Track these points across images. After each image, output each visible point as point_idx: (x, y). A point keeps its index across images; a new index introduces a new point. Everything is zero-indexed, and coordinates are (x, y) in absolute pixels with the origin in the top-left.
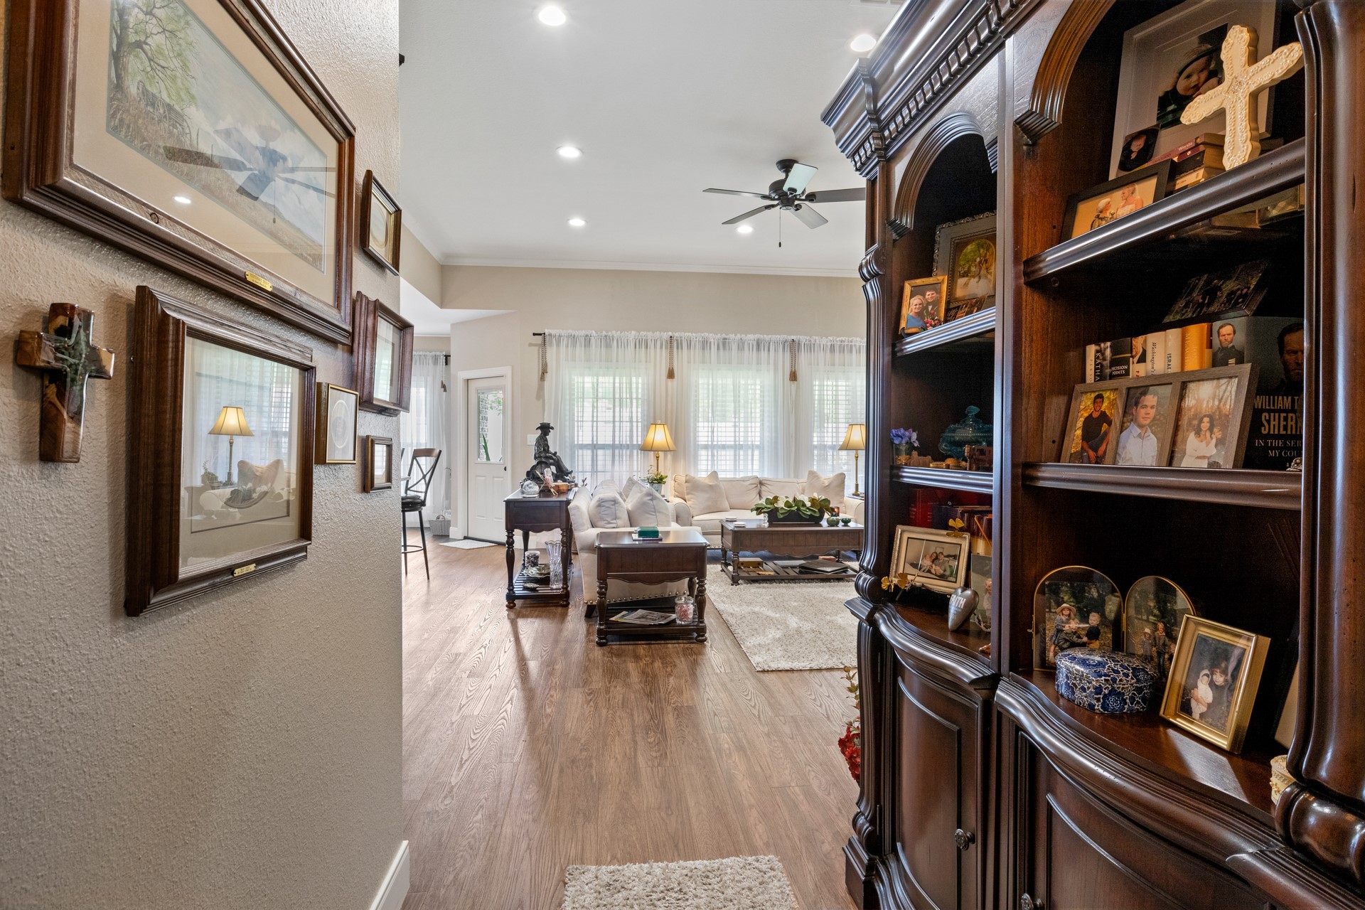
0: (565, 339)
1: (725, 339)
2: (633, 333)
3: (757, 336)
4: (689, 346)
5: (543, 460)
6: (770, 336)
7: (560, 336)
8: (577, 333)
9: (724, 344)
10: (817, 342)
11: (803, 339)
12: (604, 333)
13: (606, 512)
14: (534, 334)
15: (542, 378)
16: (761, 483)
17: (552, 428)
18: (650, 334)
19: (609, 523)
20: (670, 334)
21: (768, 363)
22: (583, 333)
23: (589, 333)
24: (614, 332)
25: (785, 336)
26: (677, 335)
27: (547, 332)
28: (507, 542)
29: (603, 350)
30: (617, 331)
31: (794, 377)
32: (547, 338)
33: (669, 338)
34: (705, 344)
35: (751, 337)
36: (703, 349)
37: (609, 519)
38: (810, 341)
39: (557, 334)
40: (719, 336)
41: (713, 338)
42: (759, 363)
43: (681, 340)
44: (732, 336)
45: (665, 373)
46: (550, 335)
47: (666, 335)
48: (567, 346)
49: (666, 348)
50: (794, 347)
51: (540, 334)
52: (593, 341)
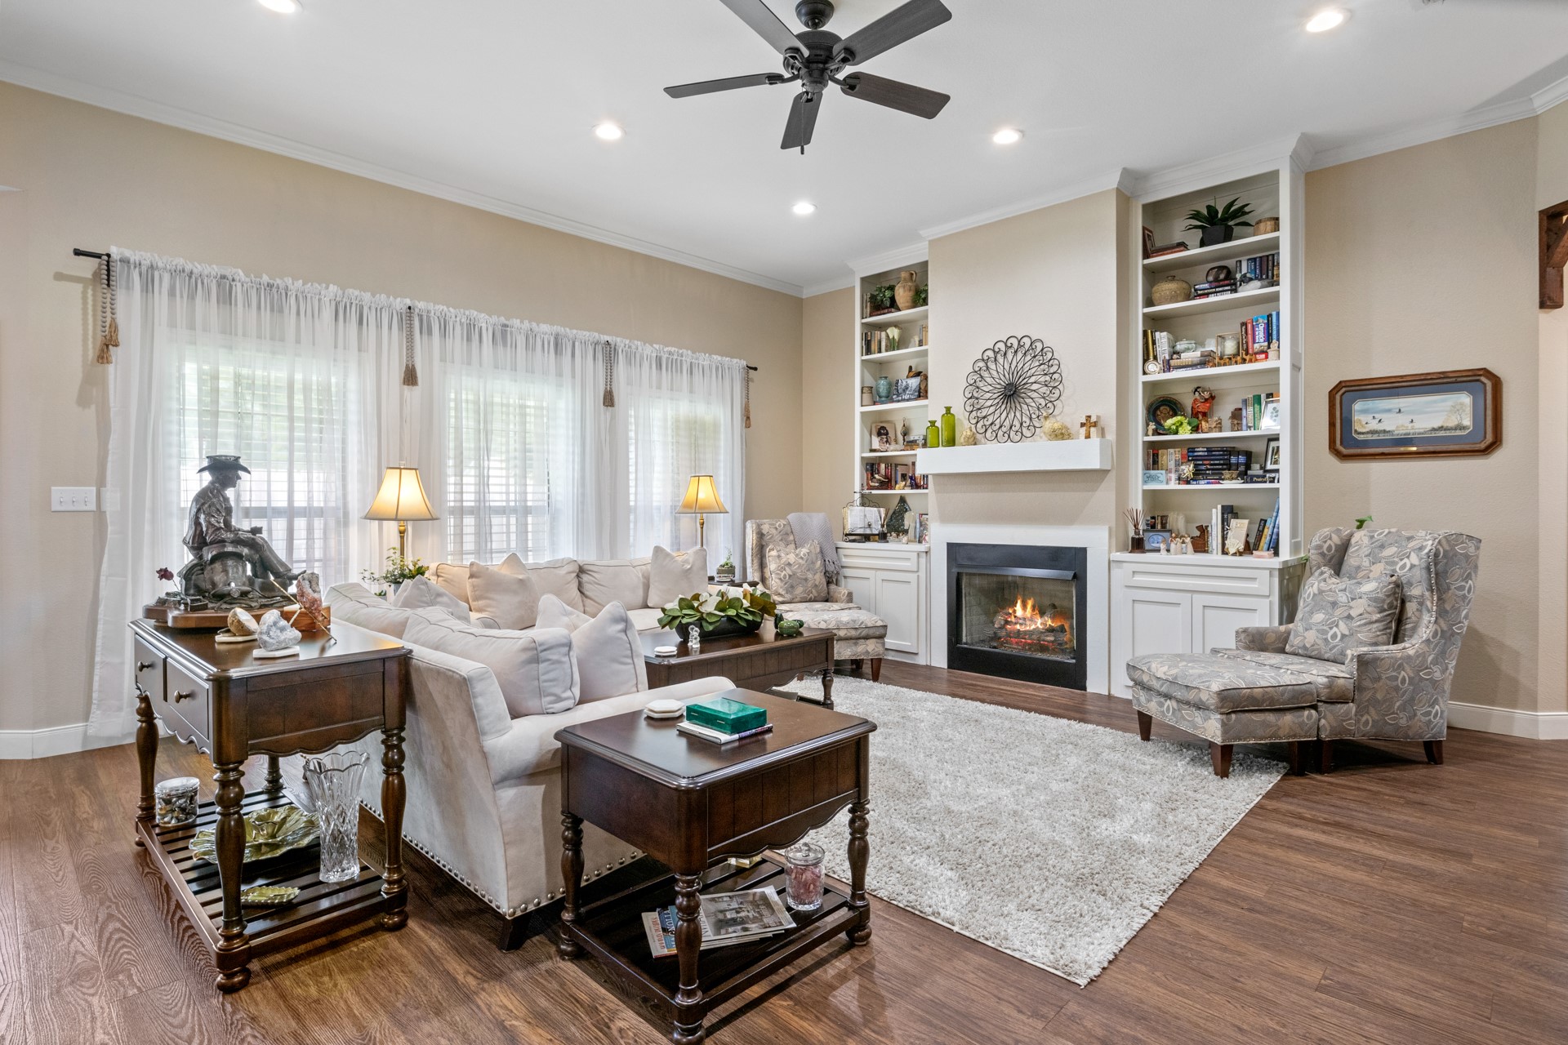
0: (166, 277)
1: (505, 326)
2: (333, 288)
3: (557, 329)
4: (444, 333)
5: (230, 549)
6: (575, 331)
7: (152, 267)
8: (198, 268)
9: (504, 334)
10: (640, 348)
11: (620, 342)
12: (265, 279)
13: (551, 675)
14: (78, 253)
15: (103, 356)
16: (582, 570)
17: (246, 470)
18: (367, 296)
19: (559, 699)
20: (408, 302)
21: (573, 377)
22: (216, 270)
23: (228, 271)
24: (289, 281)
25: (596, 334)
26: (420, 305)
27: (115, 252)
28: (221, 800)
29: (266, 315)
30: (295, 279)
31: (609, 400)
32: (117, 268)
33: (405, 309)
34: (471, 330)
35: (545, 327)
36: (469, 339)
37: (557, 690)
38: (630, 347)
39: (146, 263)
40: (494, 319)
41: (484, 320)
42: (559, 374)
43: (428, 317)
44: (516, 322)
45: (397, 374)
46: (125, 261)
47: (400, 303)
48: (172, 293)
49: (400, 328)
50: (609, 353)
51: (98, 256)
52: (238, 290)
